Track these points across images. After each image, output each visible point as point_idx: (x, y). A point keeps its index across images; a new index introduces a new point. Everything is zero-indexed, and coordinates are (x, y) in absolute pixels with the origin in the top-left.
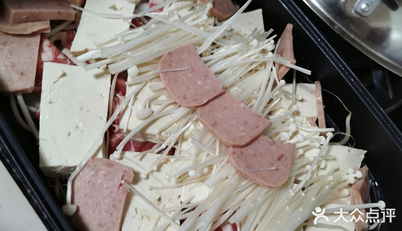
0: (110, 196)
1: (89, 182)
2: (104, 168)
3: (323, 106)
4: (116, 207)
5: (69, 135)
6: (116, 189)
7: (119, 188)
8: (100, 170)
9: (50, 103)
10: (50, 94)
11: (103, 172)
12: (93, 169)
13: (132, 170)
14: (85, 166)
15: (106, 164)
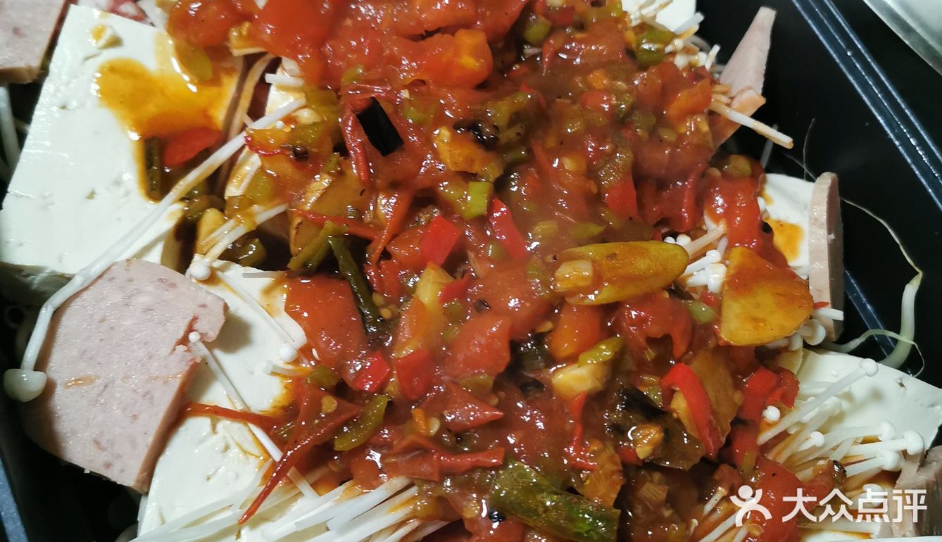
0: (143, 365)
1: (103, 320)
2: (150, 288)
3: (829, 233)
4: (152, 398)
5: (91, 196)
6: (165, 350)
7: (174, 349)
8: (139, 292)
9: (64, 107)
10: (68, 84)
11: (143, 300)
12: (122, 288)
13: (221, 304)
14: (100, 277)
15: (161, 280)
